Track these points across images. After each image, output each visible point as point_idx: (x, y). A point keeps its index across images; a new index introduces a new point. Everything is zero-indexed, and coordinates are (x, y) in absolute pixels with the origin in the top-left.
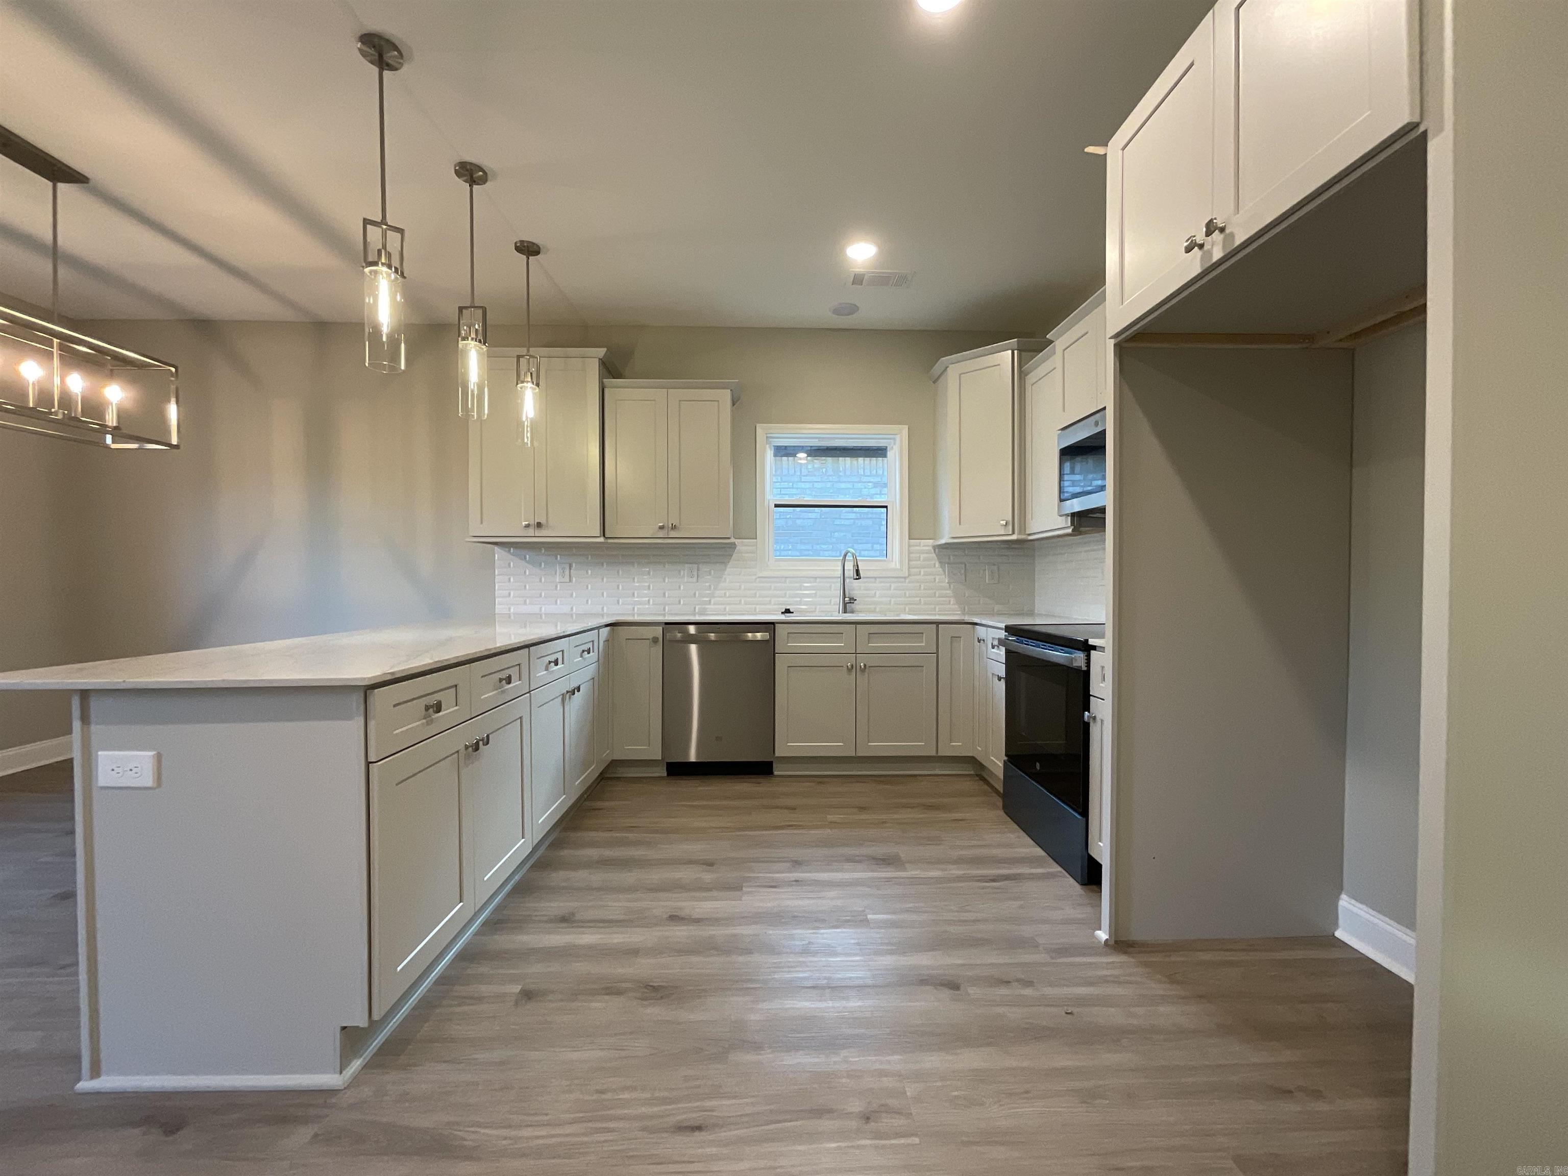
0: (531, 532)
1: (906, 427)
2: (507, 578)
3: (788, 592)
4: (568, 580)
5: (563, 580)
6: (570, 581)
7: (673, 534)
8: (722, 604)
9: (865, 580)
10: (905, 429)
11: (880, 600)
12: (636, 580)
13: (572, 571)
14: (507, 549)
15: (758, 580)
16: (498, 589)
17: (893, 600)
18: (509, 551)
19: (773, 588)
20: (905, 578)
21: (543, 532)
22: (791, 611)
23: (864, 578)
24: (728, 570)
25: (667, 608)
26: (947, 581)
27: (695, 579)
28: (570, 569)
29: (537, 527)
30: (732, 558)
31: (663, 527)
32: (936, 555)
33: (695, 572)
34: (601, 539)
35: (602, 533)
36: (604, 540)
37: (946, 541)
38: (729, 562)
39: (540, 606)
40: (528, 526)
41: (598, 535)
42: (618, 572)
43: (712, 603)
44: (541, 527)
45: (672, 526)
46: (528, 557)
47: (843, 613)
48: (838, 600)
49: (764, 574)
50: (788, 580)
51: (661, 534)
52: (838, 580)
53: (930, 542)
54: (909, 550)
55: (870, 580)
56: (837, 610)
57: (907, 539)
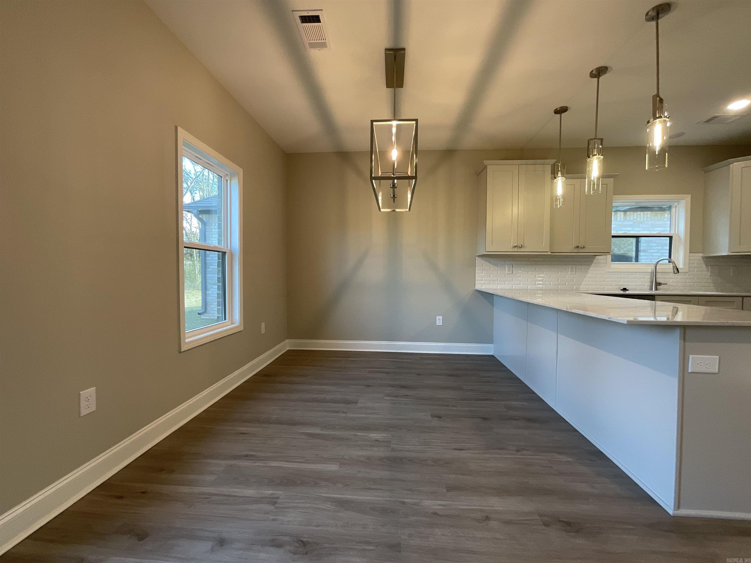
0: (516, 249)
1: (690, 195)
2: (481, 271)
3: (622, 280)
4: (511, 273)
5: (508, 273)
6: (513, 273)
7: (581, 250)
8: (587, 285)
9: (681, 274)
10: (689, 196)
11: (671, 284)
13: (513, 268)
15: (605, 273)
16: (477, 277)
17: (695, 284)
18: (483, 259)
19: (614, 277)
20: (687, 273)
21: (522, 250)
22: (627, 289)
23: (681, 273)
24: (591, 268)
25: (559, 287)
26: (709, 275)
27: (574, 273)
28: (512, 267)
29: (520, 247)
30: (593, 263)
31: (578, 247)
32: (704, 262)
33: (574, 270)
34: (549, 253)
35: (550, 250)
36: (550, 253)
37: (726, 254)
38: (591, 264)
39: (497, 285)
40: (515, 246)
41: (549, 251)
42: (536, 269)
43: (582, 284)
44: (521, 247)
45: (582, 247)
46: (492, 262)
47: (654, 290)
48: (649, 284)
49: (610, 270)
50: (622, 273)
51: (576, 250)
52: (649, 274)
53: (701, 255)
54: (689, 259)
55: (665, 274)
56: (649, 288)
57: (688, 253)
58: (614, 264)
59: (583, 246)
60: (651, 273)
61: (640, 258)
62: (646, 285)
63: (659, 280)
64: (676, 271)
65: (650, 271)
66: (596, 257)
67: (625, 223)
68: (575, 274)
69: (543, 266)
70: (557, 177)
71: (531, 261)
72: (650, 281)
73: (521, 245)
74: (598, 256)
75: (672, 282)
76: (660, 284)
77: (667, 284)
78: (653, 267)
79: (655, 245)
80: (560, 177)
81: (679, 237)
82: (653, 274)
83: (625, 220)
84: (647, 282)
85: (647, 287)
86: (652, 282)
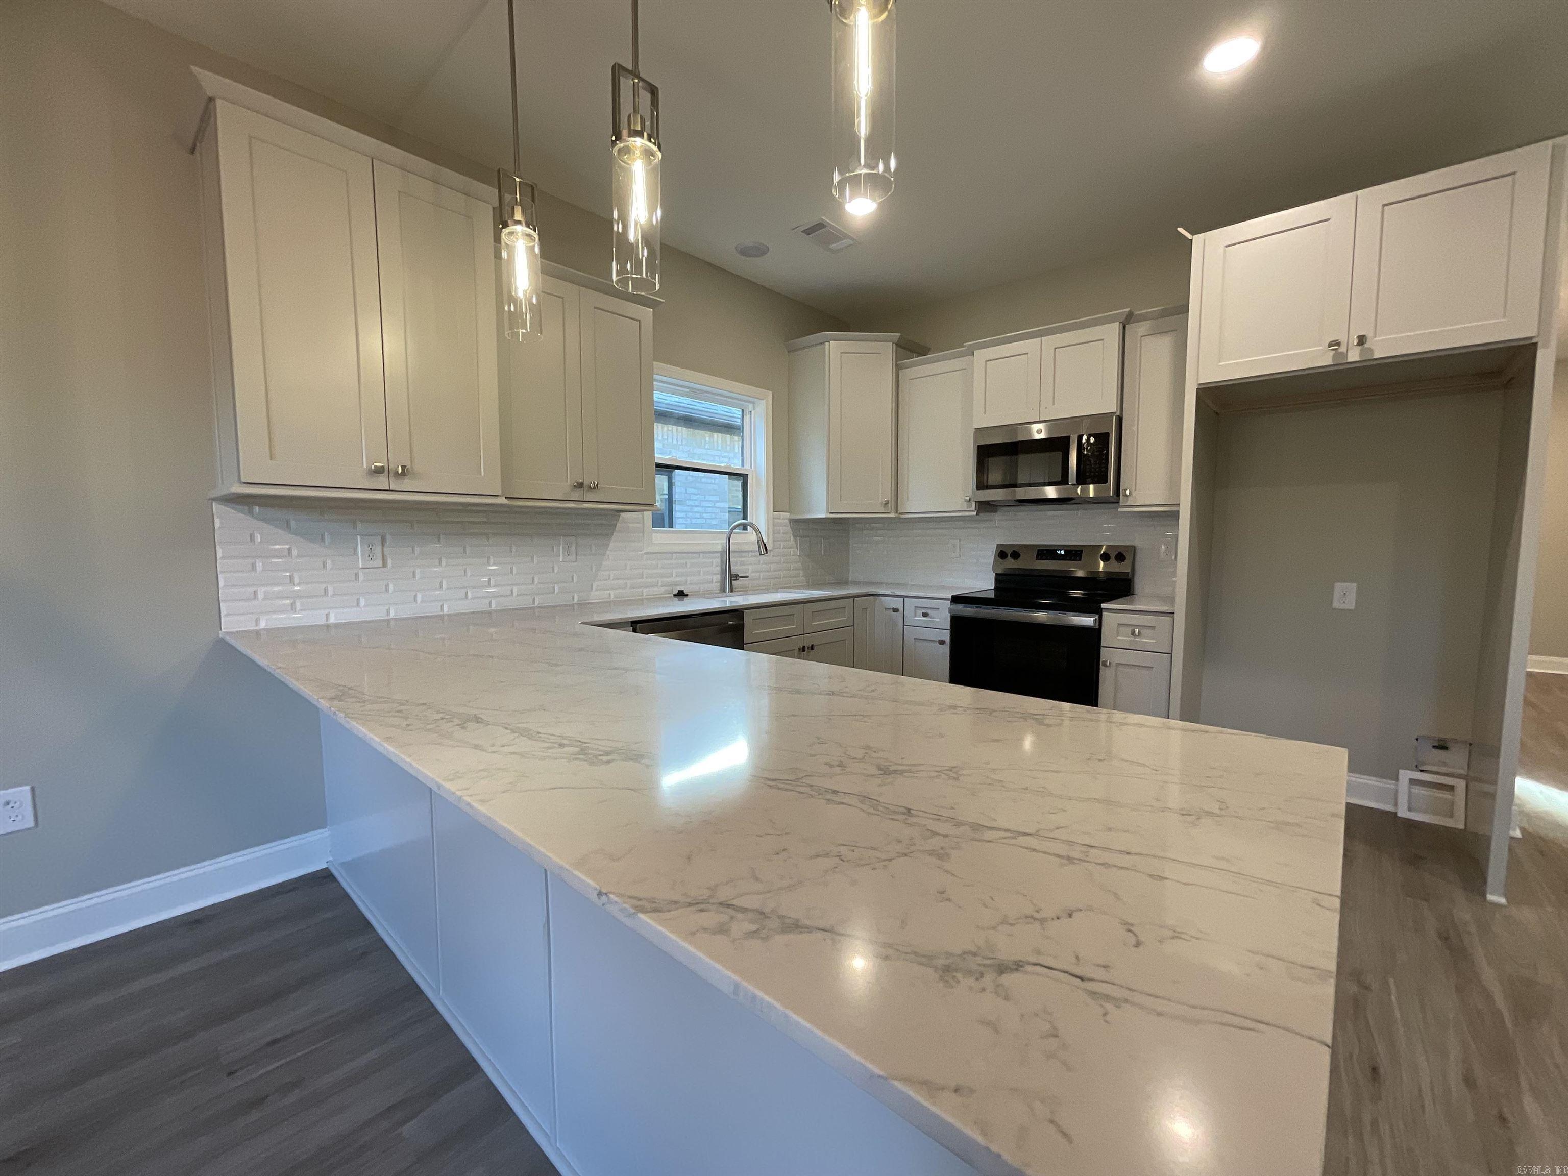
0: (382, 481)
1: (772, 391)
3: (674, 571)
4: (381, 565)
5: (369, 564)
6: (385, 565)
7: (590, 496)
8: (606, 589)
10: (770, 394)
11: (752, 575)
12: (492, 561)
13: (385, 548)
14: (246, 508)
15: (645, 556)
16: (225, 586)
18: (250, 512)
19: (660, 566)
21: (407, 484)
22: (685, 592)
24: (612, 545)
26: (798, 554)
27: (573, 557)
29: (396, 473)
30: (617, 529)
31: (581, 485)
32: (791, 529)
33: (573, 548)
34: (502, 501)
35: (502, 491)
36: (505, 501)
37: (823, 516)
38: (612, 534)
39: (327, 611)
40: (379, 471)
41: (499, 493)
42: (465, 550)
43: (594, 588)
44: (403, 474)
45: (592, 485)
46: (293, 524)
47: (727, 592)
48: (719, 577)
49: (650, 549)
50: (673, 555)
51: (576, 495)
52: (720, 555)
53: (787, 516)
54: (774, 522)
55: (744, 554)
56: (719, 588)
57: (772, 510)
58: (657, 532)
59: (594, 483)
60: (722, 552)
61: (676, 515)
63: (736, 569)
64: (763, 551)
65: (719, 548)
66: (623, 514)
68: (576, 560)
69: (488, 539)
70: (510, 222)
71: (447, 522)
72: (720, 572)
73: (403, 467)
74: (627, 512)
75: (753, 572)
76: (737, 577)
77: (748, 577)
78: (724, 541)
79: (695, 491)
80: (519, 222)
81: (759, 478)
84: (715, 574)
85: (716, 586)
86: (723, 572)
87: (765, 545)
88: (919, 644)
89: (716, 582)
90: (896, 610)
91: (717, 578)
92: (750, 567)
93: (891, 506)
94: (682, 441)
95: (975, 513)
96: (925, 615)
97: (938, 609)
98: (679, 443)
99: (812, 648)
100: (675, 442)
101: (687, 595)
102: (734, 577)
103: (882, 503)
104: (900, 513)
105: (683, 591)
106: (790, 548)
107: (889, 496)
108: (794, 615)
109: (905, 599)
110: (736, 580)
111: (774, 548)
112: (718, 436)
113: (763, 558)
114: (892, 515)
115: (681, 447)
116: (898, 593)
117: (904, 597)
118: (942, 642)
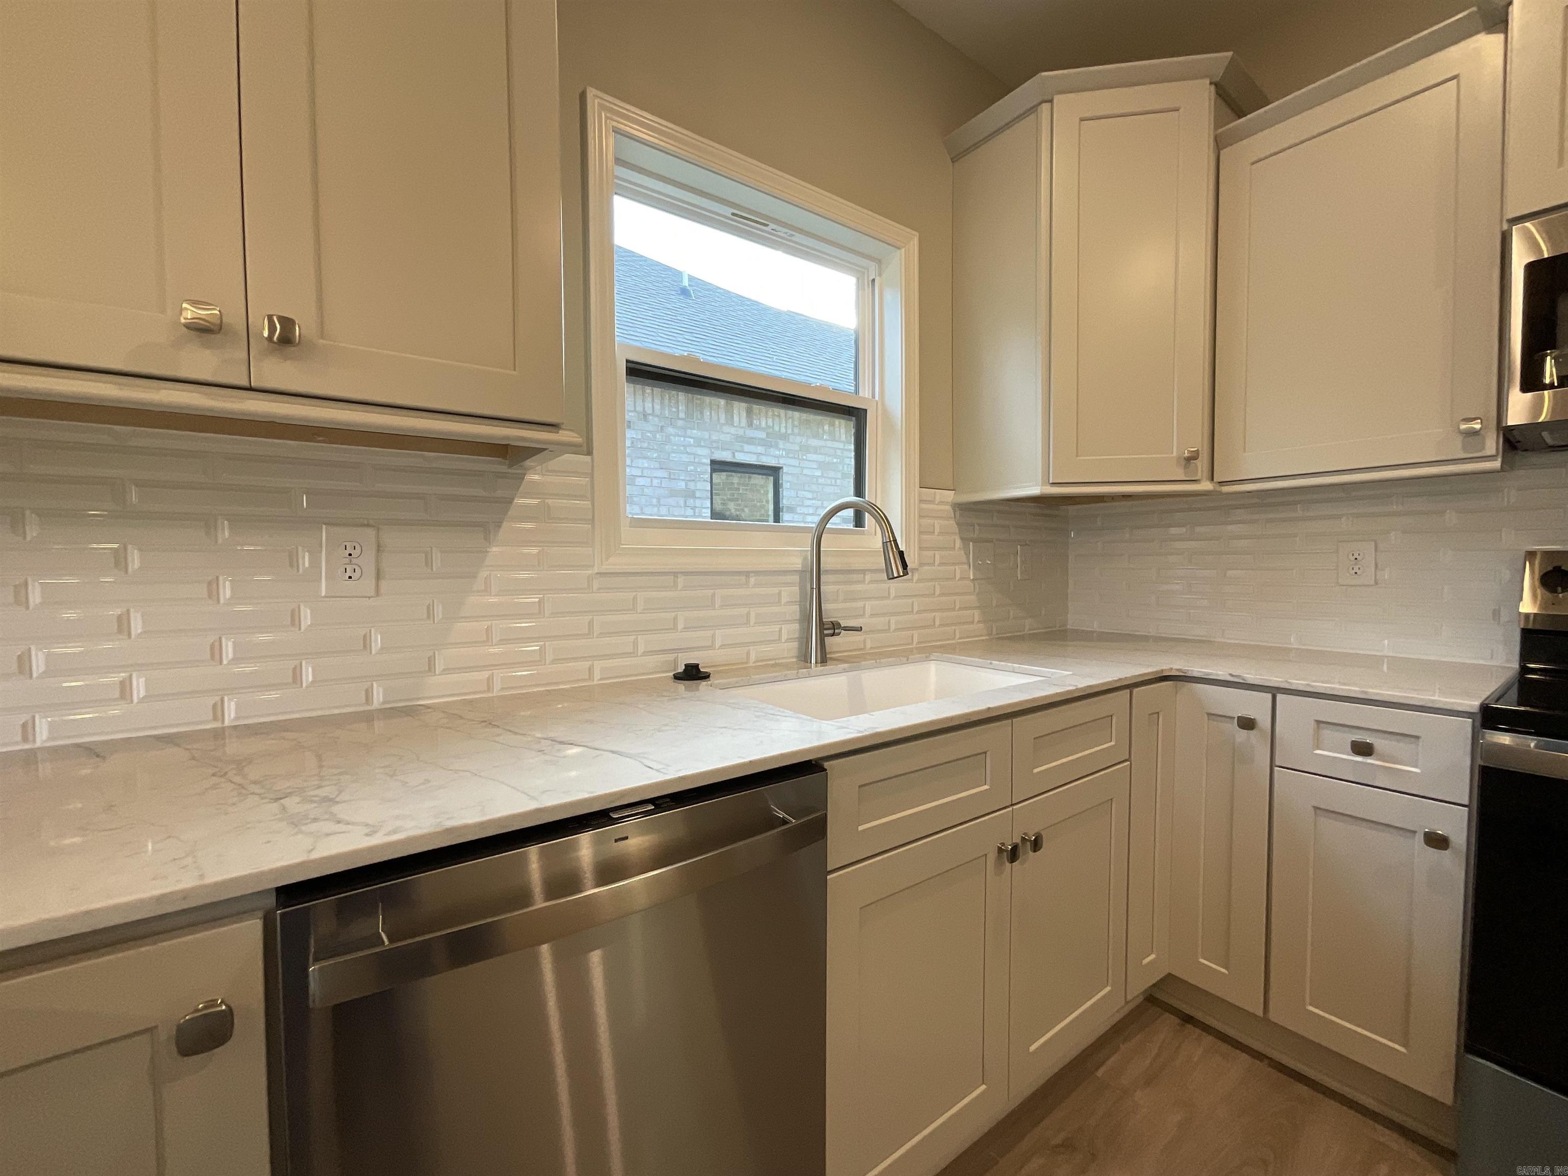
26: (971, 577)
32: (957, 524)
37: (1035, 490)
38: (498, 525)
43: (439, 666)
47: (813, 661)
49: (616, 563)
50: (681, 580)
52: (796, 578)
53: (949, 496)
54: (920, 510)
55: (855, 577)
56: (794, 652)
57: (917, 485)
60: (801, 572)
62: (784, 637)
63: (833, 610)
64: (897, 568)
65: (797, 563)
67: (750, 433)
68: (378, 593)
72: (798, 616)
76: (835, 629)
77: (860, 627)
78: (806, 545)
79: (810, 495)
81: (886, 413)
82: (808, 575)
83: (750, 425)
84: (787, 622)
85: (788, 649)
86: (805, 619)
87: (901, 554)
88: (1326, 823)
89: (787, 641)
90: (1247, 724)
91: (792, 629)
92: (869, 605)
93: (1202, 464)
94: (792, 430)
95: (1497, 464)
96: (1361, 749)
97: (1417, 737)
98: (789, 431)
99: (1036, 845)
100: (783, 430)
101: (706, 677)
102: (833, 628)
103: (1179, 458)
104: (1221, 483)
105: (697, 665)
106: (954, 564)
107: (1197, 441)
108: (985, 753)
109: (1279, 697)
110: (833, 635)
111: (922, 564)
112: (840, 423)
113: (893, 584)
114: (1206, 486)
115: (791, 437)
116: (1251, 677)
117: (1274, 691)
118: (1437, 841)
